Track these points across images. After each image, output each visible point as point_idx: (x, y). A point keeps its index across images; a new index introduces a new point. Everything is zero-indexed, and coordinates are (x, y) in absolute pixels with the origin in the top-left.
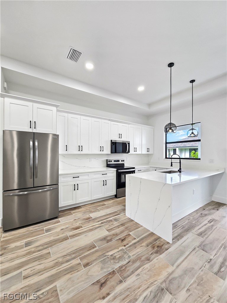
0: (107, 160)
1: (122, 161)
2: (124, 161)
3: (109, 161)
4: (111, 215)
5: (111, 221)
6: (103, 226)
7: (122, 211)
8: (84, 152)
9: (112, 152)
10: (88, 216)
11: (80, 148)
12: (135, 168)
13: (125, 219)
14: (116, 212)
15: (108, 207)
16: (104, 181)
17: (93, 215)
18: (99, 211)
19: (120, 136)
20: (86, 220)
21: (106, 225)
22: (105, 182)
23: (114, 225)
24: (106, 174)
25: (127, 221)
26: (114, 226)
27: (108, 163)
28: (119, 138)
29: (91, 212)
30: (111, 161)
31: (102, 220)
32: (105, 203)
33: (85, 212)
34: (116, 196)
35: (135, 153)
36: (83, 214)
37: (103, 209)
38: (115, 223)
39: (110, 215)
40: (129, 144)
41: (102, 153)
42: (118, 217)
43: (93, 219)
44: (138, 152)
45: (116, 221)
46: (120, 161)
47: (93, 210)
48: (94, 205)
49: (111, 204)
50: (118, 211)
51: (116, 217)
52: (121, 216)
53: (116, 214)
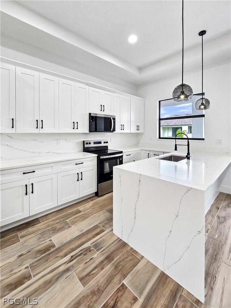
0: (84, 142)
1: (105, 143)
2: (107, 142)
3: (87, 143)
4: (89, 236)
5: (88, 250)
6: (72, 266)
7: (106, 223)
8: (45, 130)
9: (90, 131)
10: (47, 242)
11: (40, 124)
12: (122, 152)
13: (113, 243)
14: (96, 227)
15: (84, 217)
16: (78, 174)
17: (57, 239)
18: (69, 227)
19: (102, 107)
20: (42, 254)
21: (79, 263)
22: (80, 175)
23: (93, 262)
24: (82, 163)
25: (116, 246)
26: (94, 265)
27: (86, 146)
28: (101, 111)
29: (55, 230)
30: (90, 143)
31: (73, 250)
32: (81, 208)
33: (43, 234)
34: (97, 194)
35: (122, 131)
36: (39, 239)
37: (76, 222)
38: (95, 256)
39: (87, 234)
40: (114, 119)
41: (75, 131)
42: (101, 238)
43: (57, 250)
44: (126, 131)
45: (97, 251)
46: (102, 143)
47: (58, 226)
48: (61, 214)
49: (90, 210)
50: (101, 224)
51: (97, 240)
52: (106, 236)
53: (97, 232)
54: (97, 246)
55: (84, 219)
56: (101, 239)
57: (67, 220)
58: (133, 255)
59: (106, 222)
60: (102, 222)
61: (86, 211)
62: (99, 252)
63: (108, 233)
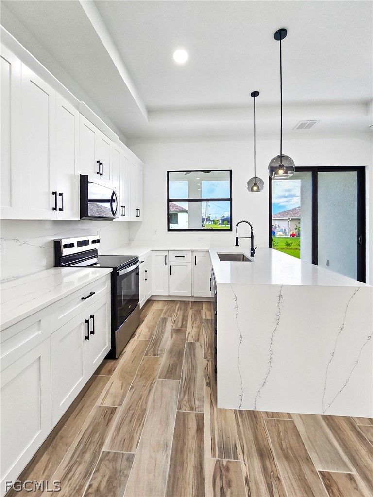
0: (57, 245)
1: (94, 242)
2: (98, 241)
3: (66, 246)
4: (192, 443)
7: (190, 401)
13: (238, 425)
14: (182, 420)
16: (87, 321)
18: (130, 459)
24: (92, 294)
25: (248, 427)
27: (66, 252)
29: (105, 495)
30: (72, 245)
34: (112, 355)
35: (123, 219)
37: (131, 439)
38: (244, 469)
39: (184, 443)
42: (213, 431)
45: (236, 457)
48: (68, 445)
49: (128, 394)
50: (184, 408)
51: (213, 439)
52: (216, 422)
53: (195, 427)
54: (225, 450)
55: (138, 419)
56: (216, 433)
57: (105, 449)
58: (278, 421)
59: (186, 397)
60: (180, 402)
61: (122, 400)
62: (241, 456)
63: (212, 415)
